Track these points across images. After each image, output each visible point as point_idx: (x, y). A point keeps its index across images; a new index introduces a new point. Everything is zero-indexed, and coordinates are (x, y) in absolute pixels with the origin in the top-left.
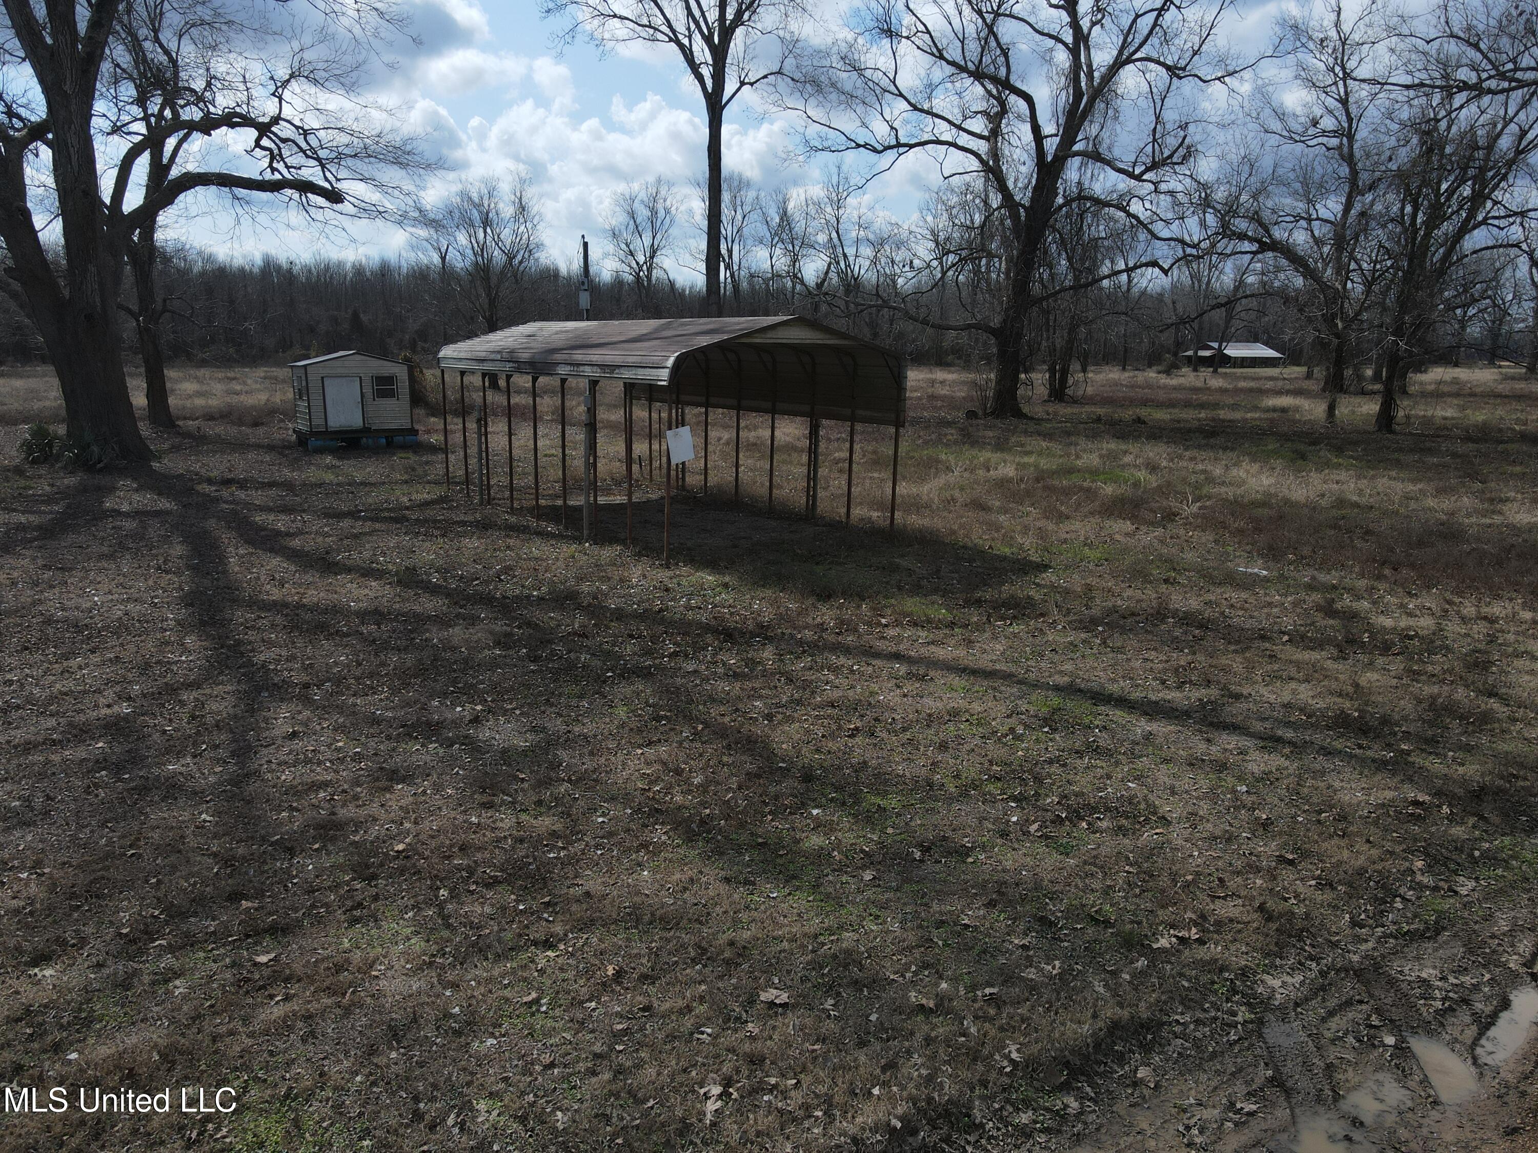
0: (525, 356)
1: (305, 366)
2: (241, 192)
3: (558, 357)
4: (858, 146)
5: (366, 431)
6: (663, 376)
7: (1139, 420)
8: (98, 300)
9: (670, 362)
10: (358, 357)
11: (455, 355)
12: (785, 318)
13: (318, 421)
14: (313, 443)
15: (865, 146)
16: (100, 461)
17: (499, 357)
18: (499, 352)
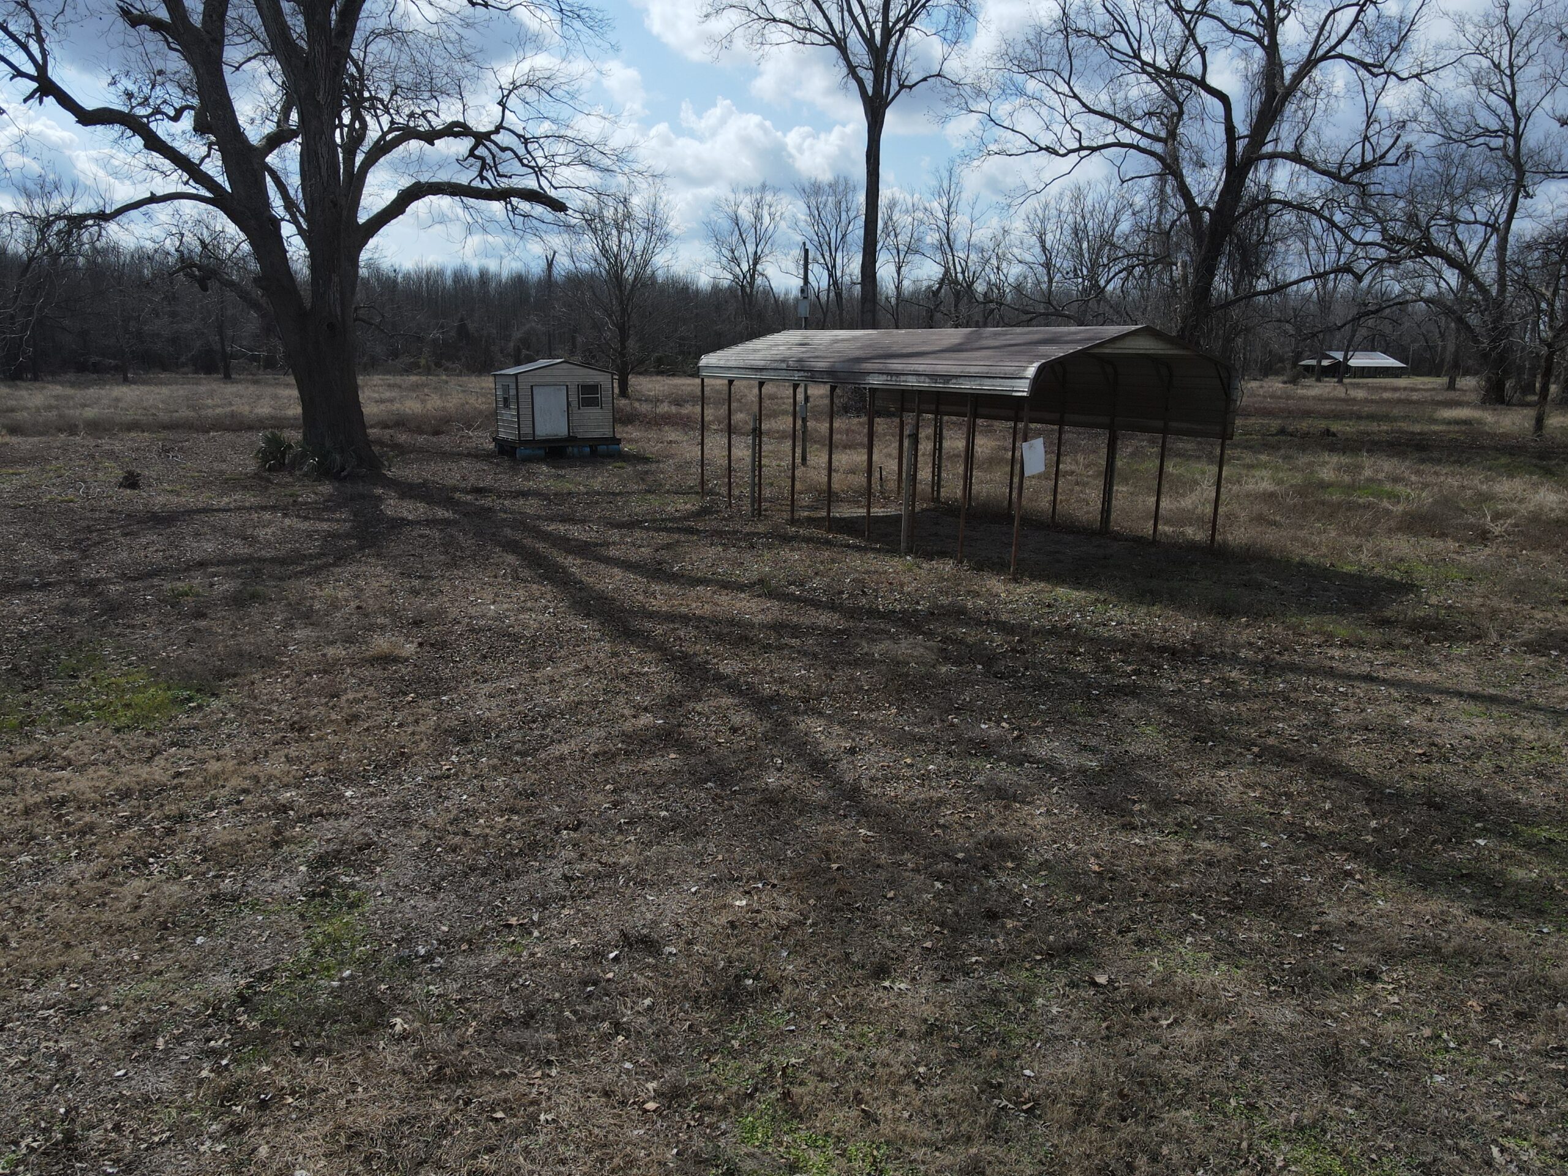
0: (821, 365)
1: (516, 375)
2: (471, 201)
3: (868, 366)
4: (1041, 149)
5: (571, 439)
6: (1022, 388)
7: (1328, 432)
8: (338, 310)
9: (1031, 371)
10: (565, 366)
11: (722, 363)
12: (1133, 328)
13: (526, 430)
14: (521, 452)
15: (1047, 149)
16: (343, 469)
17: (784, 366)
18: (783, 361)
